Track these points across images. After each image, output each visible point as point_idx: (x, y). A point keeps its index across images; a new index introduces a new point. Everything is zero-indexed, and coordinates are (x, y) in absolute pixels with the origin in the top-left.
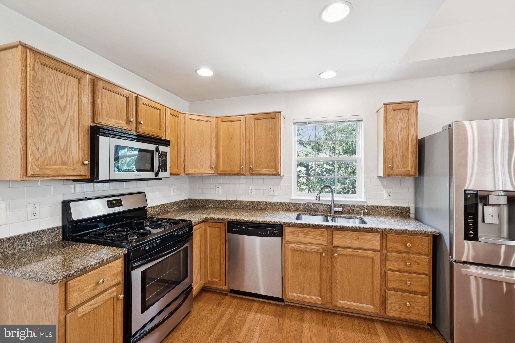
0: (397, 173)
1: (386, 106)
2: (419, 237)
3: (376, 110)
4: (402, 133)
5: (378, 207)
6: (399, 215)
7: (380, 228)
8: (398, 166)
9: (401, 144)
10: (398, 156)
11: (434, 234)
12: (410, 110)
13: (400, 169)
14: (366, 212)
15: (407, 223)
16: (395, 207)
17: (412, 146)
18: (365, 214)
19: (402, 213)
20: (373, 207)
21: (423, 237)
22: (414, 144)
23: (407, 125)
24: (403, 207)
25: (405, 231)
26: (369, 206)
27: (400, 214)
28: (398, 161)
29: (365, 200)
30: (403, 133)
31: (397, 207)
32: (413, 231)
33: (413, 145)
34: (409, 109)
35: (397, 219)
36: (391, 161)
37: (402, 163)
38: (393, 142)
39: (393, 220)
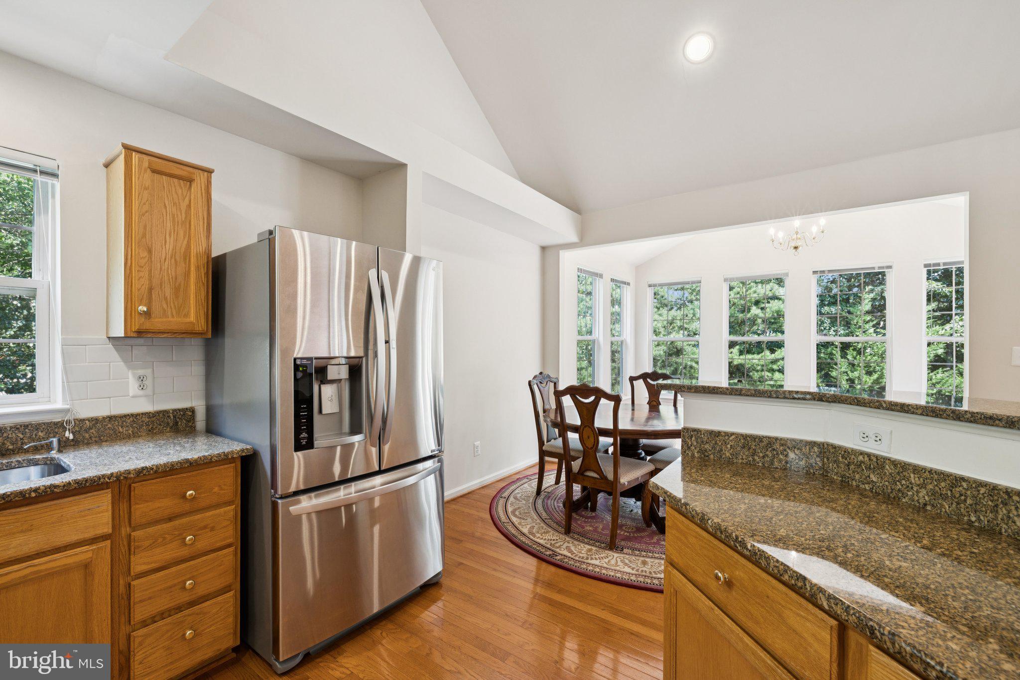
0: (162, 327)
1: (132, 154)
2: (214, 469)
3: (103, 161)
4: (174, 231)
5: (111, 418)
6: (169, 429)
7: (112, 474)
8: (164, 310)
9: (173, 260)
10: (163, 287)
11: (244, 454)
12: (194, 185)
13: (170, 319)
14: (71, 437)
15: (186, 445)
16: (159, 412)
17: (198, 268)
18: (64, 446)
19: (177, 423)
20: (95, 421)
21: (222, 467)
22: (204, 265)
23: (186, 218)
24: (179, 410)
25: (181, 463)
26: (82, 420)
27: (171, 428)
28: (166, 299)
29: (67, 407)
30: (176, 233)
31: (165, 413)
32: (201, 459)
33: (199, 264)
34: (190, 181)
35: (163, 440)
36: (145, 296)
37: (176, 305)
38: (150, 251)
39: (151, 445)
